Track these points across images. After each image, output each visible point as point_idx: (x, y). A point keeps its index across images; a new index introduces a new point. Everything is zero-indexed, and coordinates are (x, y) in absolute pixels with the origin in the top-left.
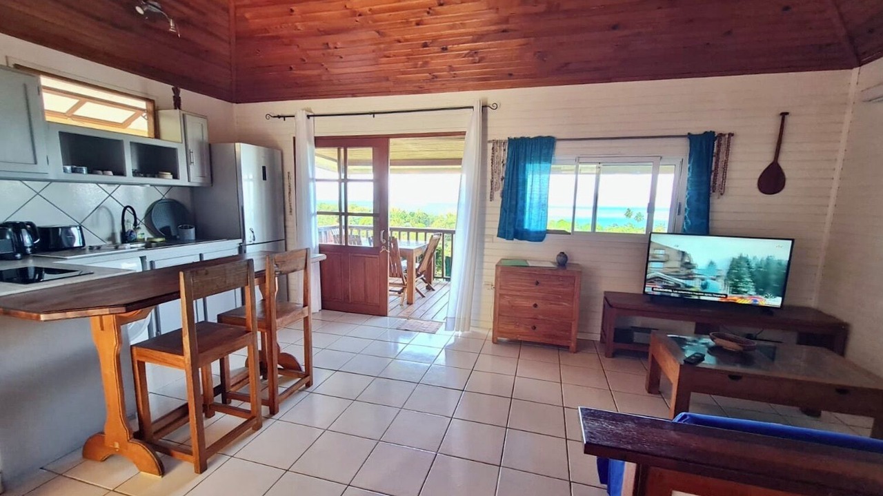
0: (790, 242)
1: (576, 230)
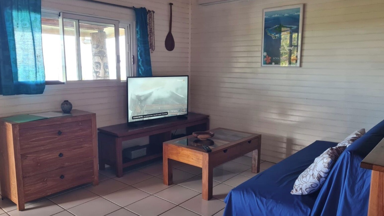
0: (187, 77)
1: (68, 80)
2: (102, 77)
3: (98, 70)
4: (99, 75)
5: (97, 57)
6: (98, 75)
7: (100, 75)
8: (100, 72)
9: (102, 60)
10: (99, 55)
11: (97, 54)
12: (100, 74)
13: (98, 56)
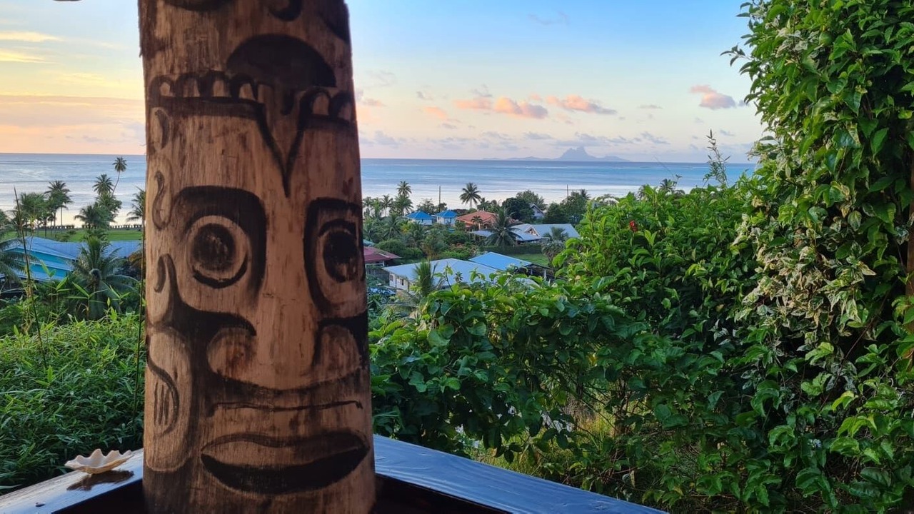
2: (278, 393)
3: (225, 301)
4: (232, 363)
5: (217, 122)
6: (217, 359)
7: (259, 373)
8: (252, 332)
9: (286, 166)
10: (245, 92)
11: (219, 90)
12: (250, 352)
13: (231, 106)
